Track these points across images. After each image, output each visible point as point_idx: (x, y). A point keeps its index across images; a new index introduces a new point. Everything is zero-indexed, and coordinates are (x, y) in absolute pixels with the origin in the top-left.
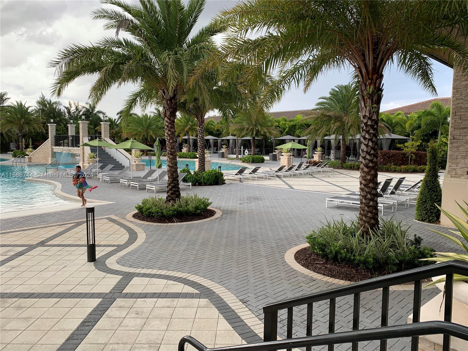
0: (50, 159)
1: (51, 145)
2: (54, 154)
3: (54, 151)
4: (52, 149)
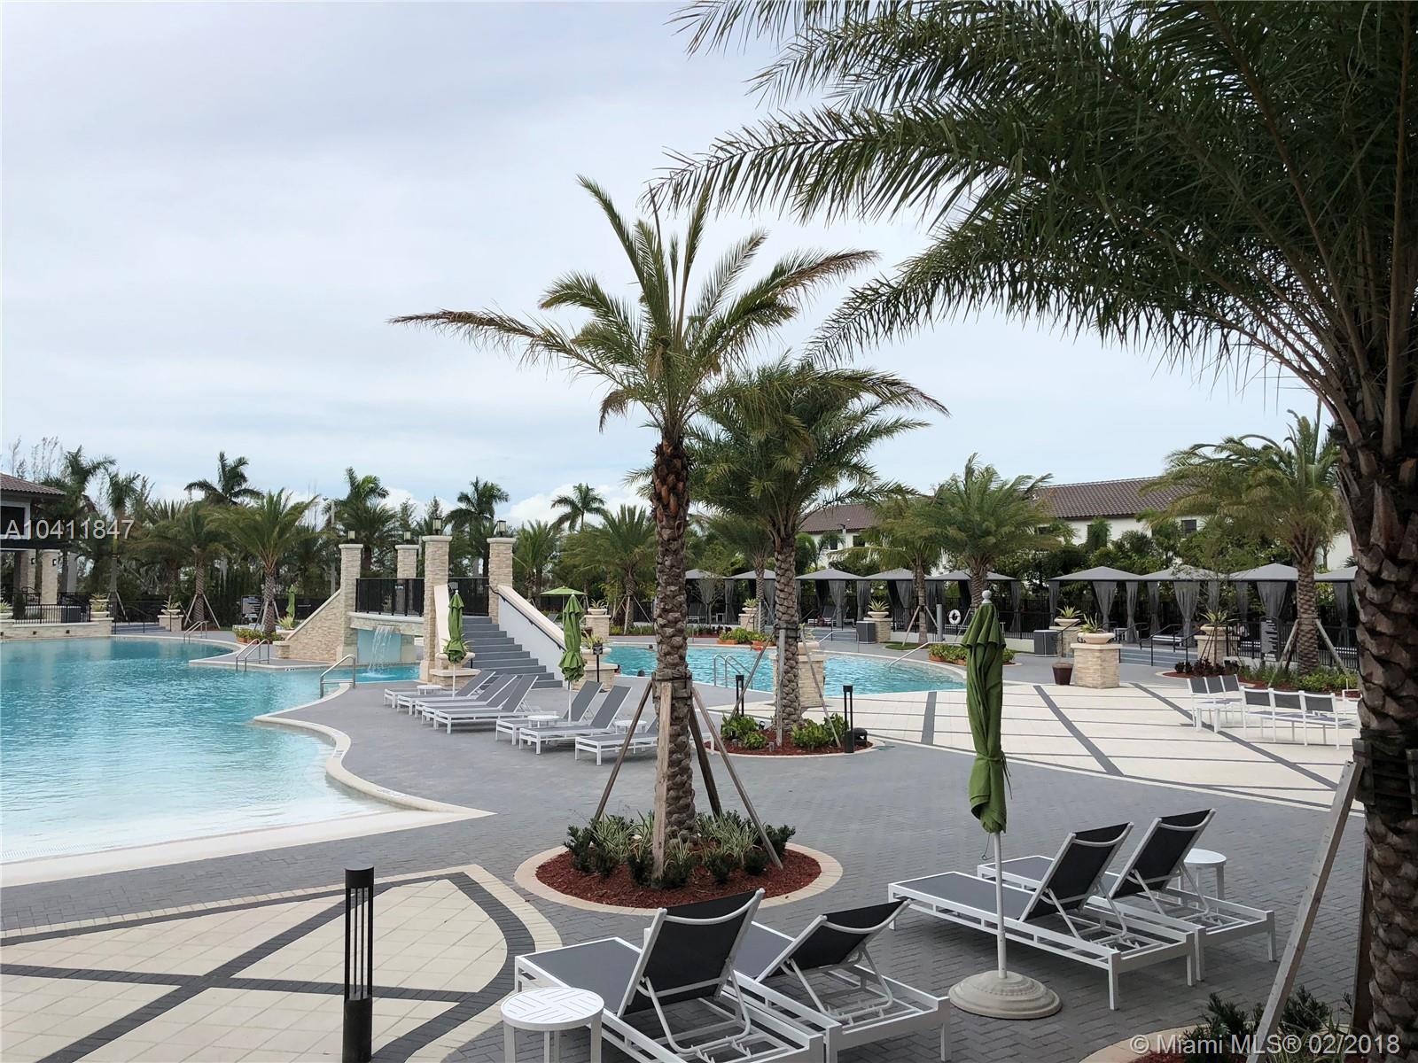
0: (340, 649)
1: (346, 606)
2: (353, 635)
3: (352, 626)
4: (349, 619)
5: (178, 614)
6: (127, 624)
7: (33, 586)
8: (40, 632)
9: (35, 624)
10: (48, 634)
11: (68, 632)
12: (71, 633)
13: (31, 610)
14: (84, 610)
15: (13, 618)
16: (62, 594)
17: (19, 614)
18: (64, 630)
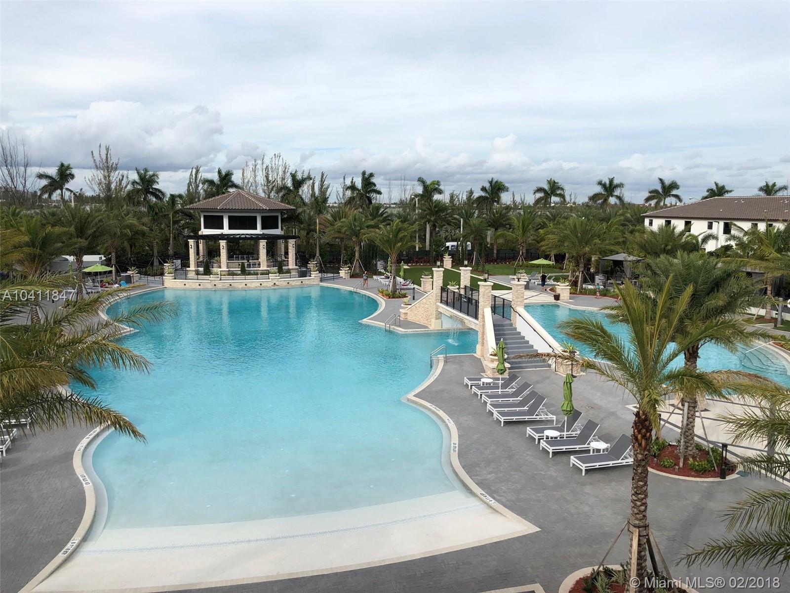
5: (349, 270)
6: (326, 275)
7: (285, 257)
8: (290, 282)
9: (287, 276)
10: (294, 283)
11: (302, 282)
12: (303, 283)
14: (307, 271)
15: (278, 275)
17: (280, 272)
18: (300, 281)
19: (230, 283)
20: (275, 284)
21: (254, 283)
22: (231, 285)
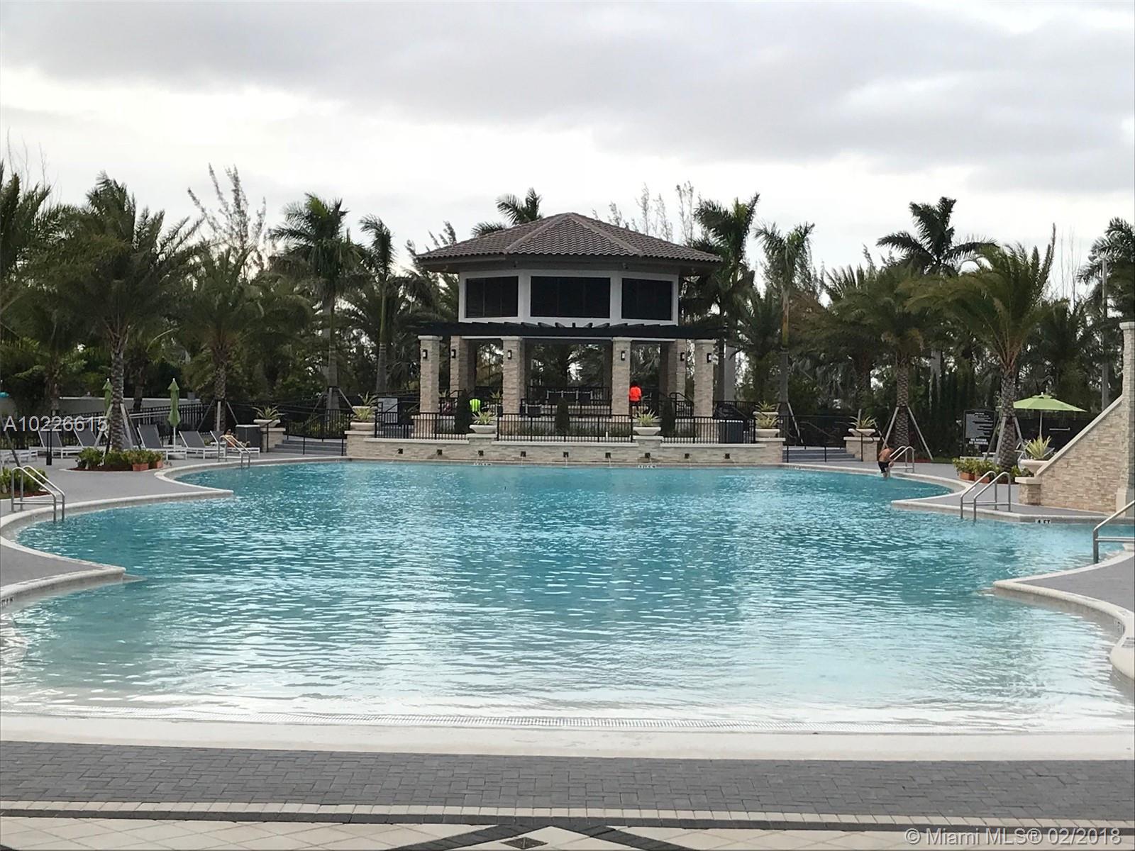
1: (1131, 423)
5: (873, 435)
6: (803, 448)
7: (683, 392)
8: (693, 454)
9: (686, 444)
10: (702, 458)
11: (727, 456)
12: (731, 458)
13: (682, 424)
14: (746, 427)
15: (659, 434)
16: (719, 403)
17: (668, 430)
18: (722, 454)
19: (523, 449)
20: (647, 455)
21: (588, 451)
22: (524, 454)
